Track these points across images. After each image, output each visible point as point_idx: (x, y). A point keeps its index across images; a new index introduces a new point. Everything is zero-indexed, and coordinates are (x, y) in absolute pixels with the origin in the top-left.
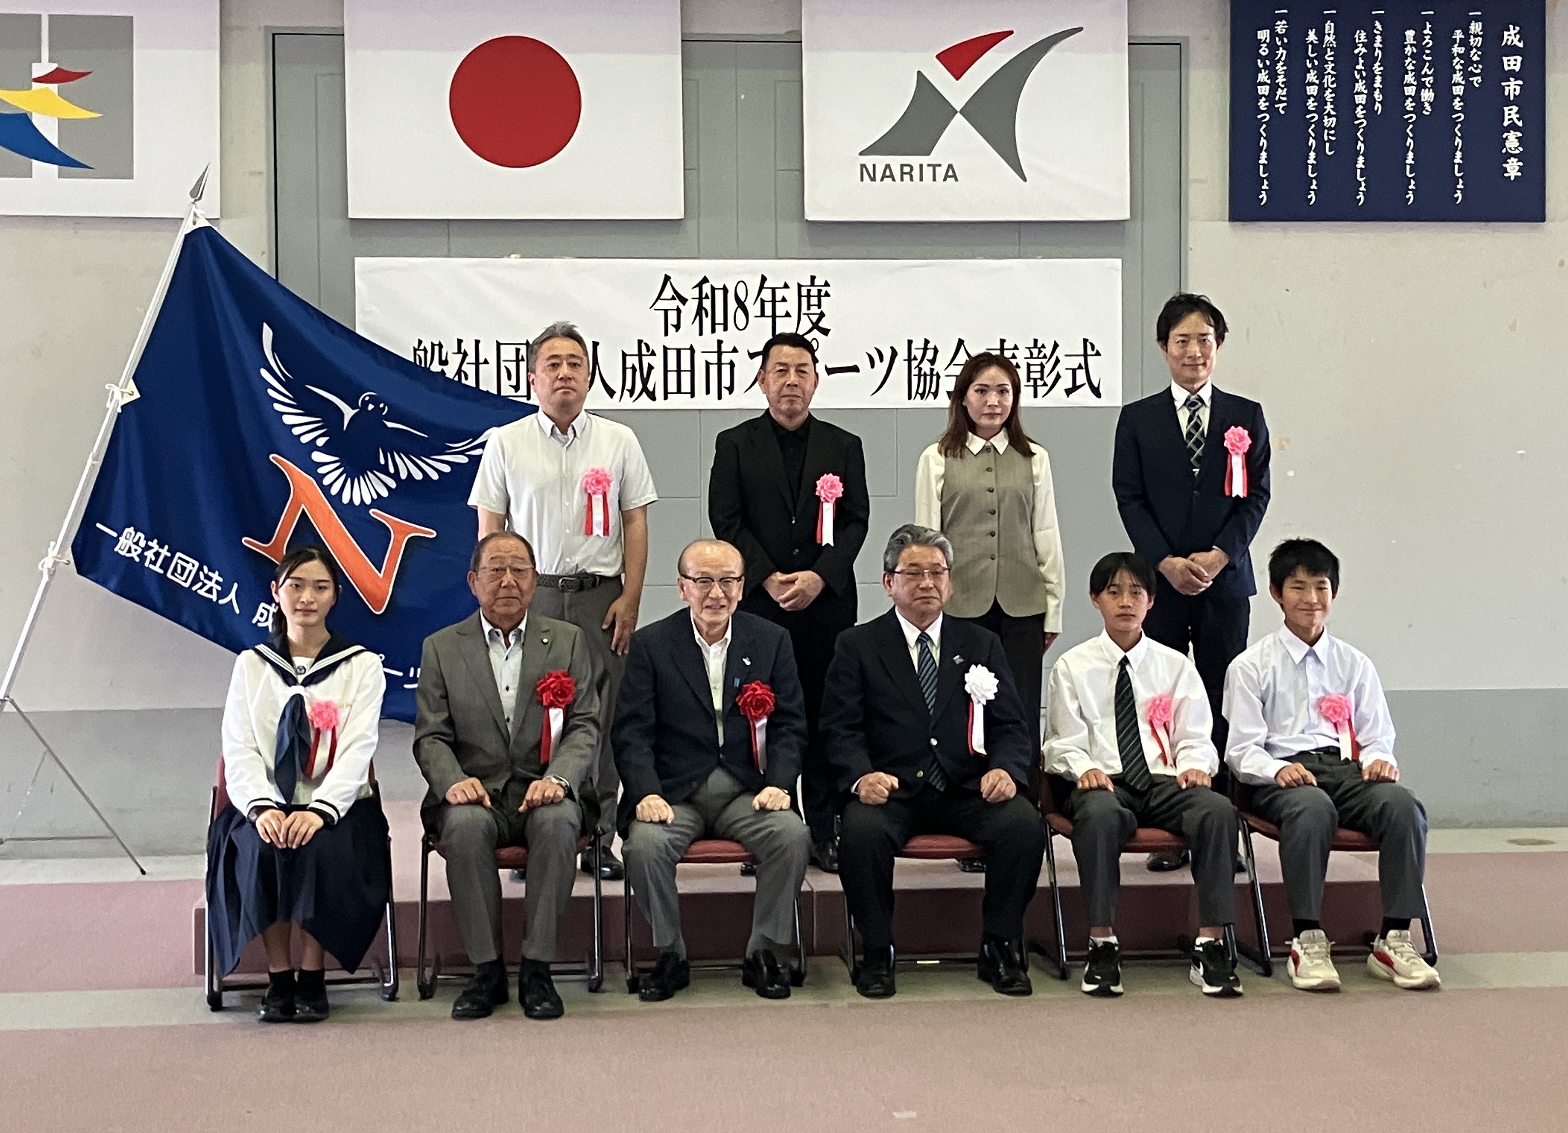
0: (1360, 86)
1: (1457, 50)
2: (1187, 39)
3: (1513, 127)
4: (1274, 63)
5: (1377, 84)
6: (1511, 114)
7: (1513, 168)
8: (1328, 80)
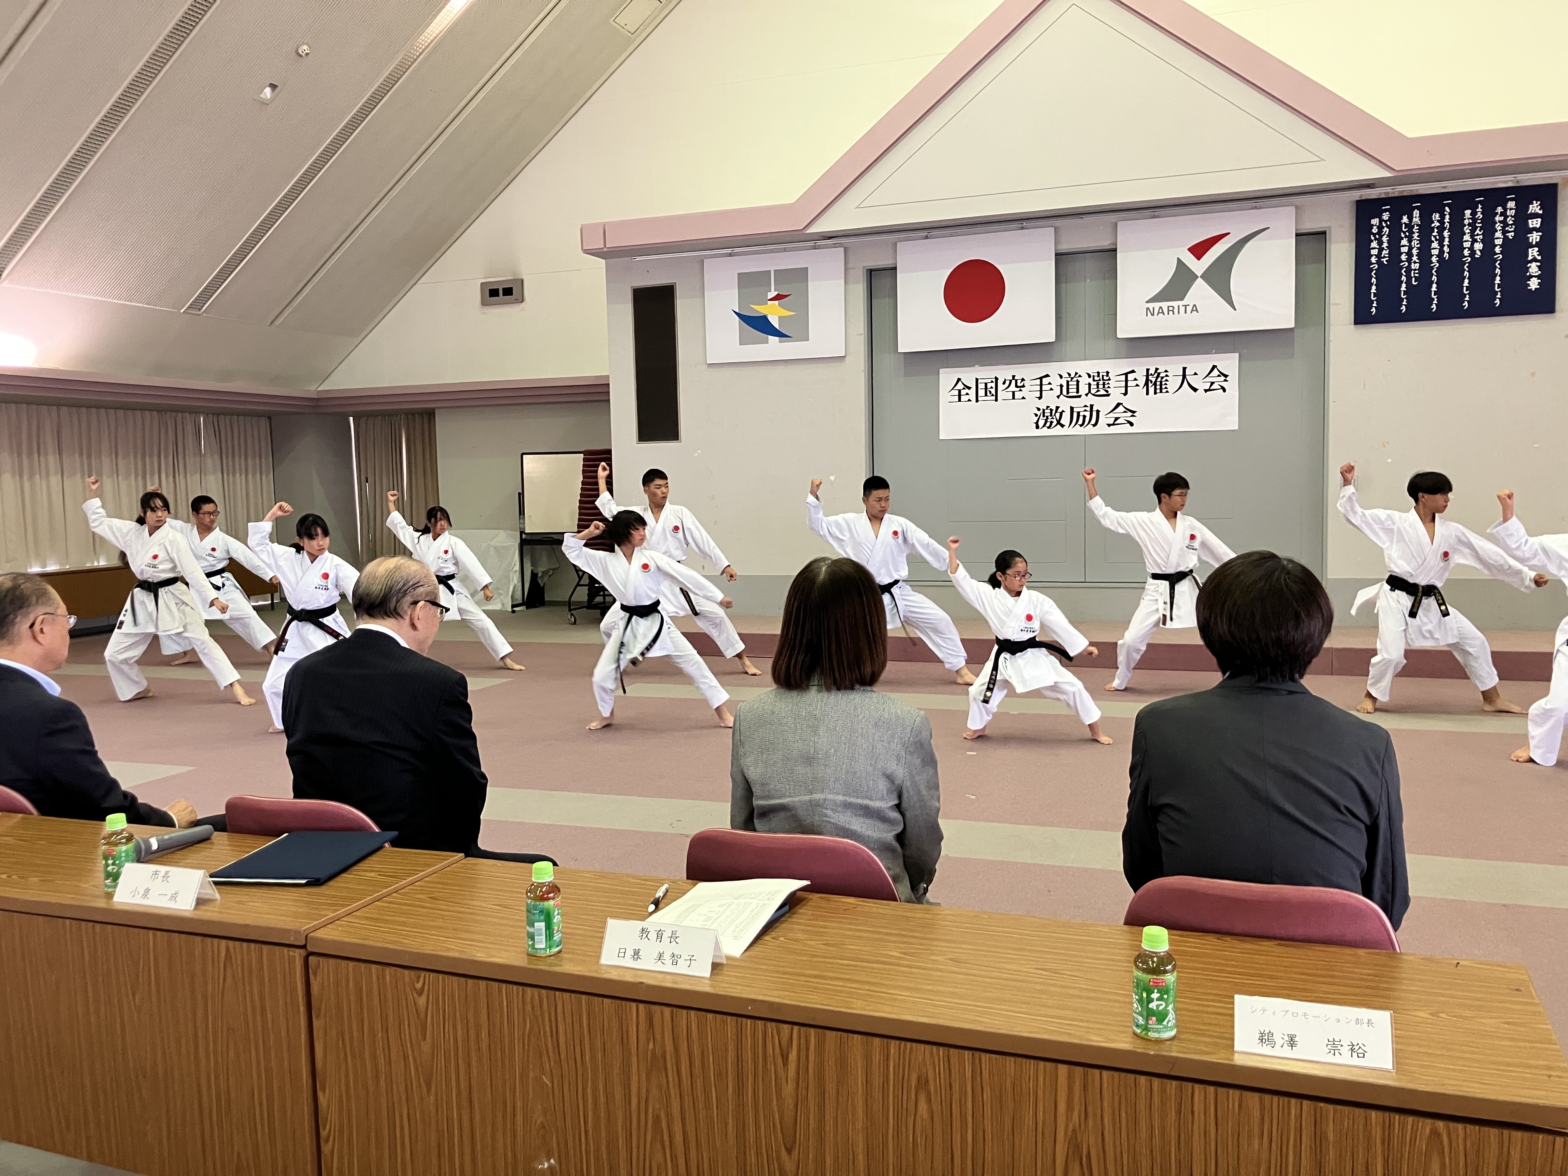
0: (1435, 245)
1: (1497, 218)
2: (1330, 228)
3: (1534, 260)
4: (1381, 236)
5: (1446, 242)
6: (1533, 253)
7: (1534, 284)
8: (1415, 243)
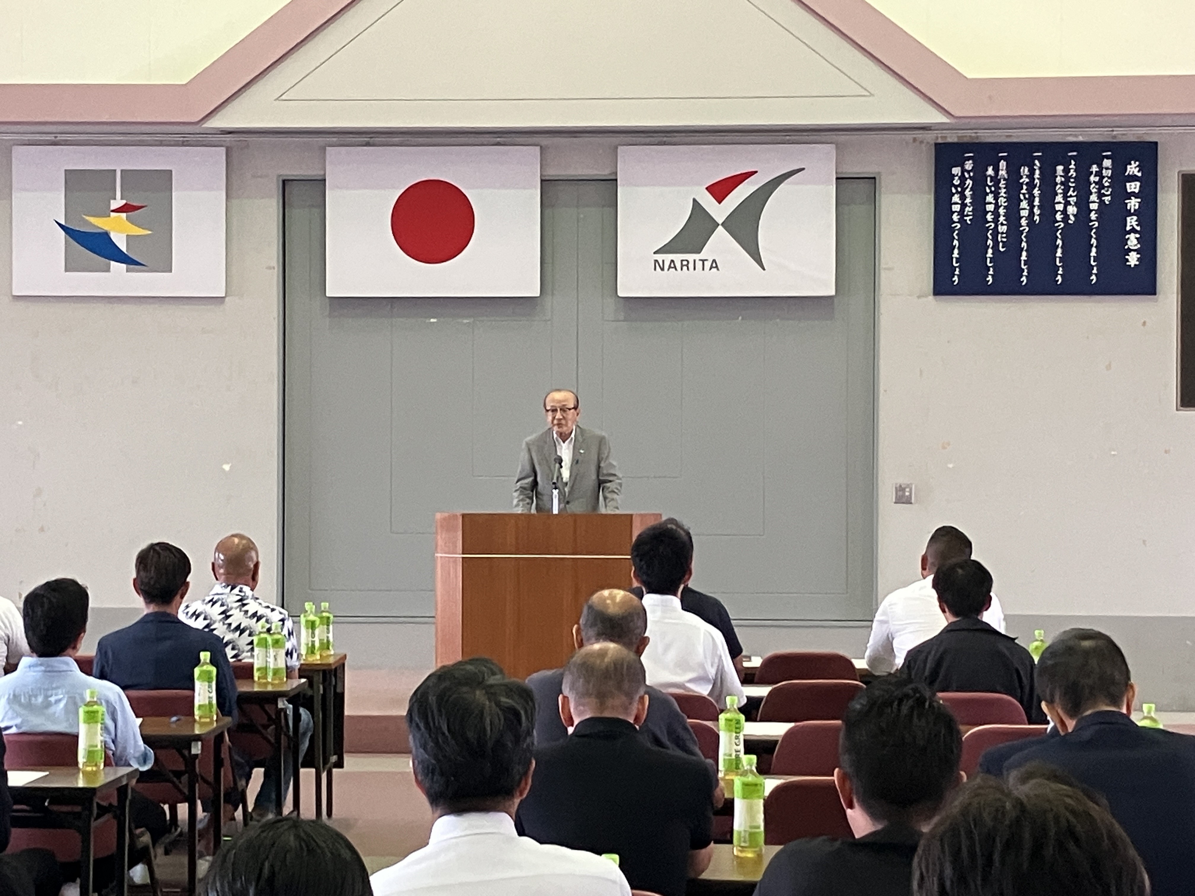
0: (1024, 204)
1: (1092, 178)
2: (879, 174)
3: (1133, 230)
4: (964, 190)
5: (1037, 202)
6: (1132, 222)
7: (1133, 259)
8: (1002, 201)
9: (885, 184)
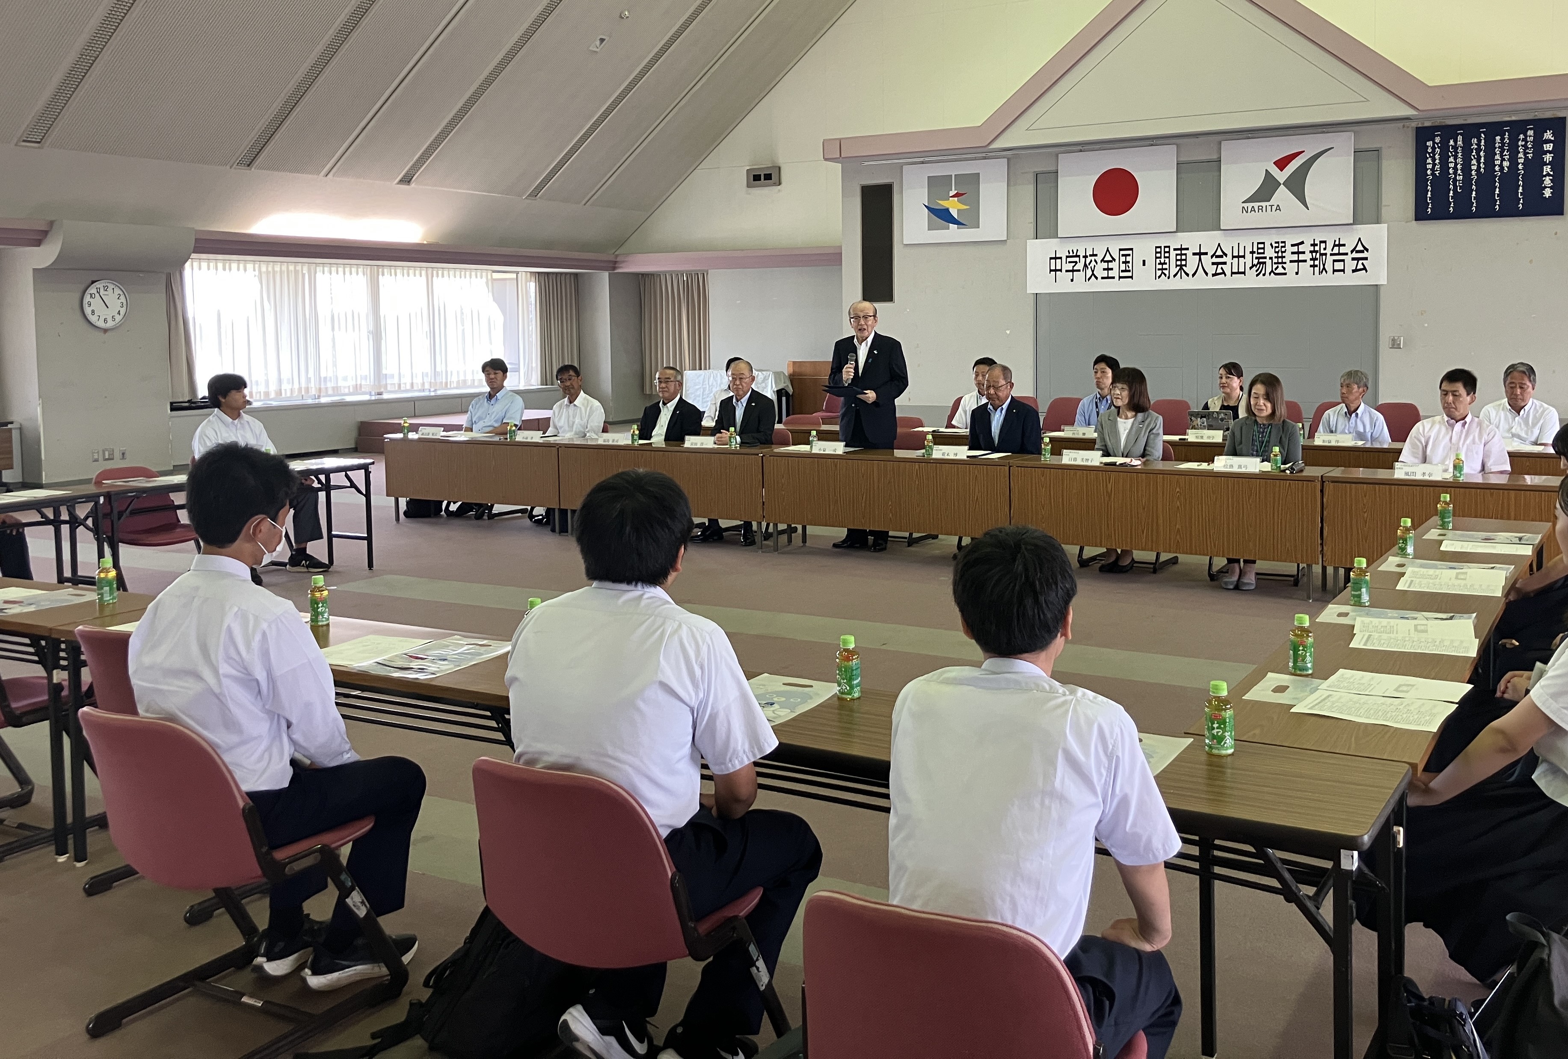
0: (1474, 162)
1: (1520, 143)
3: (1548, 175)
4: (1434, 155)
5: (1482, 160)
6: (1547, 169)
7: (1548, 193)
8: (1459, 160)
9: (1384, 152)
